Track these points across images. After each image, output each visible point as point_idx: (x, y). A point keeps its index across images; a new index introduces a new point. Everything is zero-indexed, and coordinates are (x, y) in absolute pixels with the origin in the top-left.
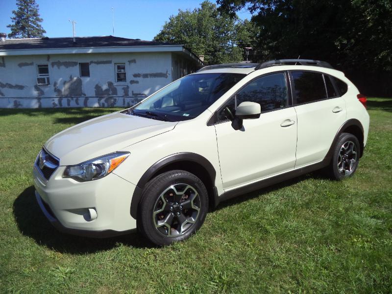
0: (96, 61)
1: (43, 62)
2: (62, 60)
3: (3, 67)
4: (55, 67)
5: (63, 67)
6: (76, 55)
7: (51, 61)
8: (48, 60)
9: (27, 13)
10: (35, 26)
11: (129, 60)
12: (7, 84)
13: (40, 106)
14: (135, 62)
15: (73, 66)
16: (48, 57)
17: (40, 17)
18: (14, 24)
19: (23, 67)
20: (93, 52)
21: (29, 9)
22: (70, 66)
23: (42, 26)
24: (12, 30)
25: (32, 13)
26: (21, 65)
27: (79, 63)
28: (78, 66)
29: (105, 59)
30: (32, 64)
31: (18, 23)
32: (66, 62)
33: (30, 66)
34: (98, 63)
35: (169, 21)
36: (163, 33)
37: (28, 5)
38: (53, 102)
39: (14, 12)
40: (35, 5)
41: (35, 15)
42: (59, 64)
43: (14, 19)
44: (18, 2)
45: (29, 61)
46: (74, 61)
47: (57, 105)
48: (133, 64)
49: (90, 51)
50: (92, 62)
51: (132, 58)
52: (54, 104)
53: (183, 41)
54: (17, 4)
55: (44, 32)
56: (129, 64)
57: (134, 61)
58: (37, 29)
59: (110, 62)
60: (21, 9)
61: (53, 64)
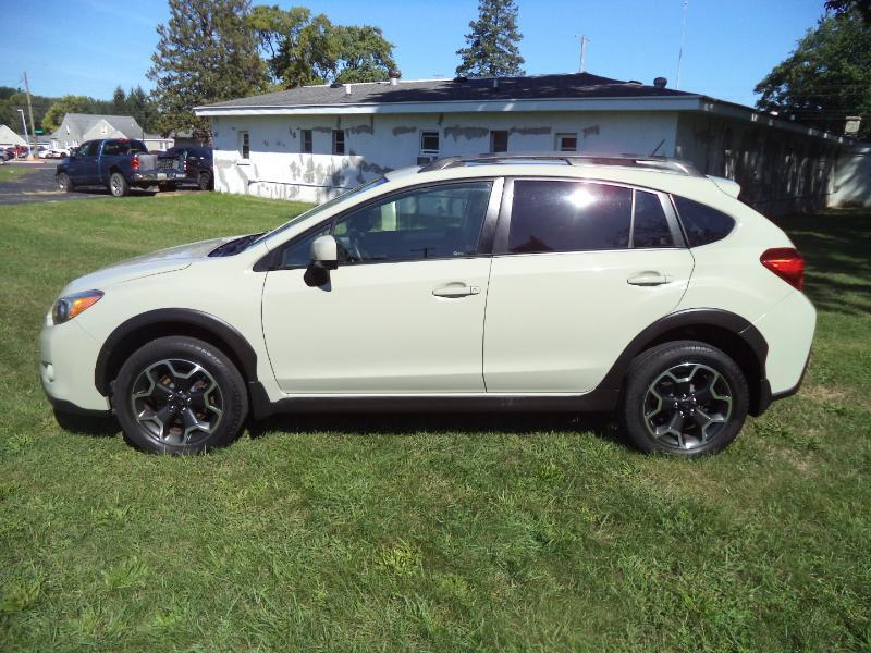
0: (522, 127)
1: (431, 127)
2: (464, 124)
3: (369, 135)
4: (450, 136)
5: (462, 139)
6: (484, 114)
7: (445, 124)
8: (440, 123)
9: (496, 23)
10: (506, 50)
11: (587, 126)
12: (373, 165)
13: (417, 210)
14: (598, 133)
15: (480, 136)
16: (441, 116)
17: (518, 32)
18: (470, 46)
19: (400, 136)
20: (517, 110)
21: (500, 16)
22: (475, 136)
23: (520, 49)
24: (465, 58)
25: (505, 24)
26: (397, 131)
27: (492, 132)
28: (488, 136)
29: (539, 125)
30: (413, 130)
31: (477, 44)
32: (469, 128)
33: (411, 133)
34: (524, 132)
35: (816, 27)
36: (797, 58)
37: (498, 8)
38: (439, 204)
39: (472, 24)
40: (512, 7)
41: (510, 27)
42: (455, 131)
43: (470, 37)
44: (482, 5)
45: (408, 124)
46: (483, 126)
47: (443, 212)
48: (592, 137)
49: (509, 107)
50: (513, 130)
51: (592, 124)
52: (440, 208)
53: (845, 76)
54: (479, 8)
55: (521, 61)
56: (585, 137)
57: (596, 130)
58: (507, 56)
59: (546, 131)
60: (484, 16)
61: (447, 132)
